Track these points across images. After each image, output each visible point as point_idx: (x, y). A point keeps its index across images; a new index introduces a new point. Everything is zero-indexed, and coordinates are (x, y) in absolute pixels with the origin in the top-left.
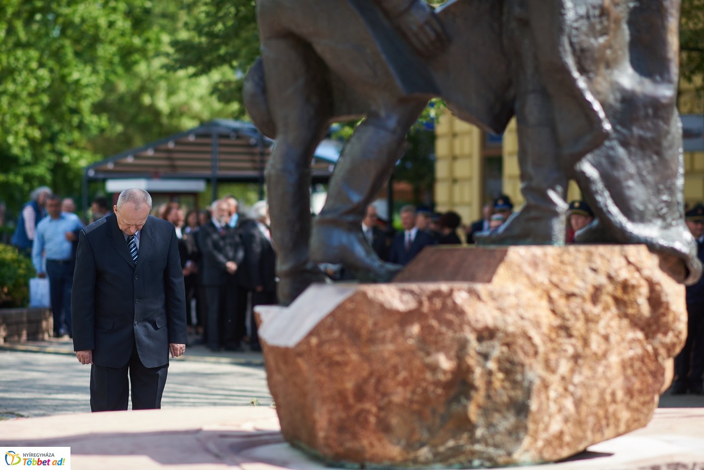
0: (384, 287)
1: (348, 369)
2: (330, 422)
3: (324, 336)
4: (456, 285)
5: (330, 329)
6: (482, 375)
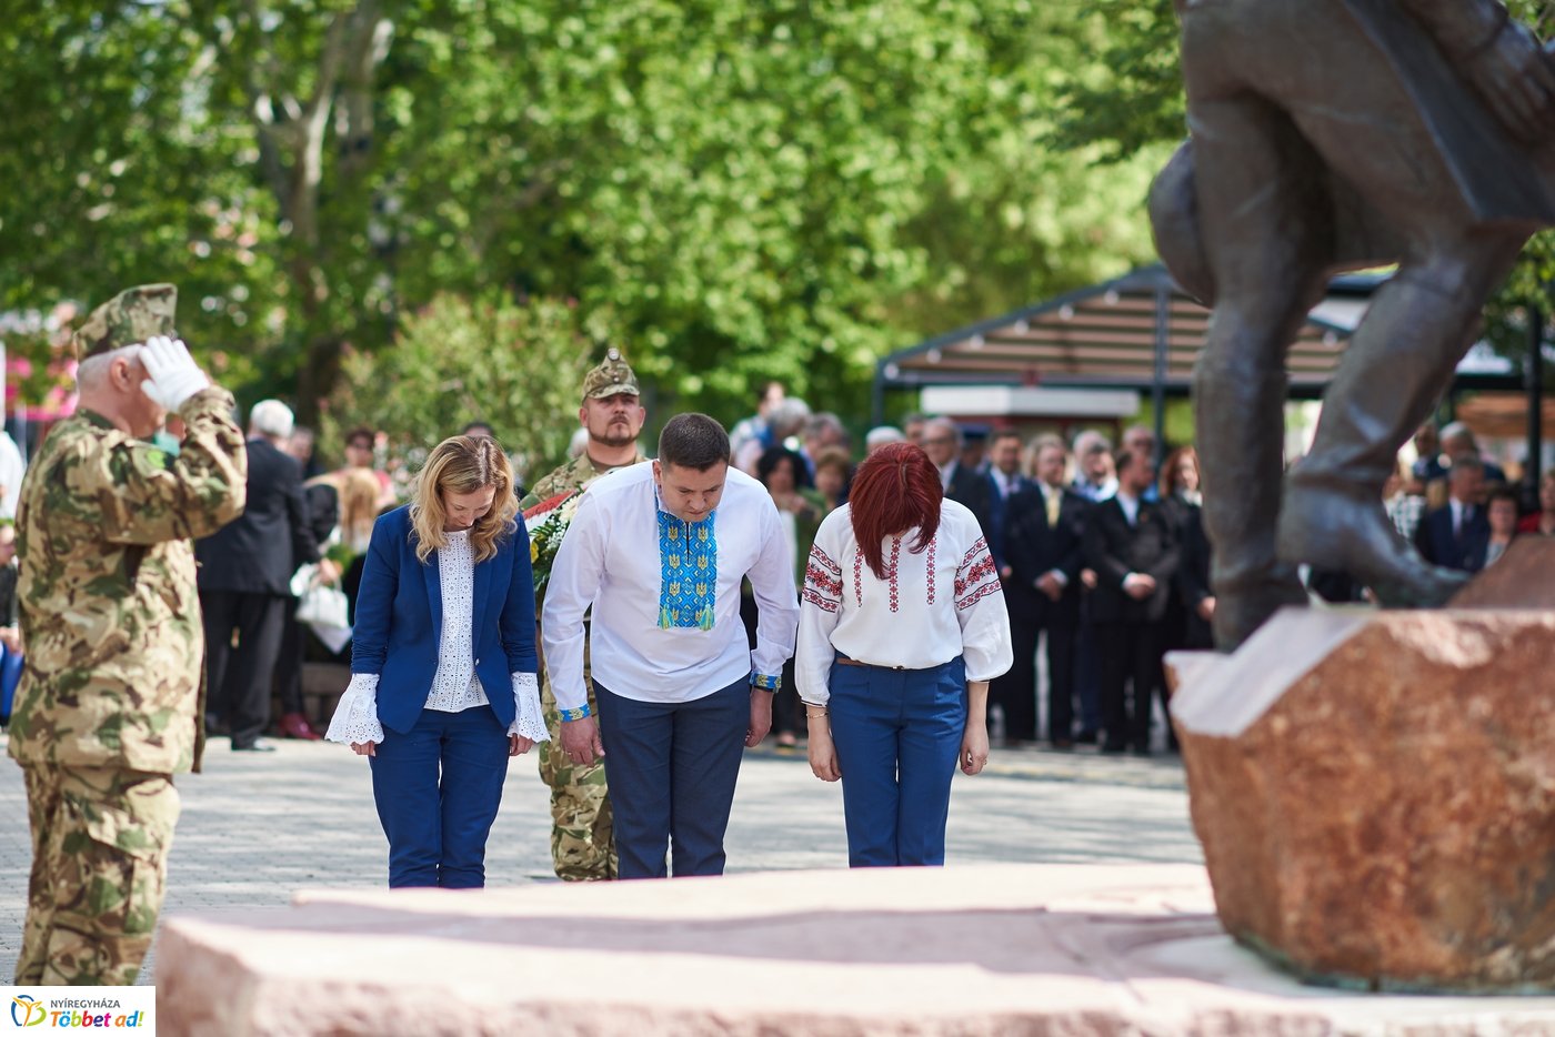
0: (1425, 617)
1: (1349, 784)
2: (1311, 893)
3: (1302, 715)
5: (1313, 701)
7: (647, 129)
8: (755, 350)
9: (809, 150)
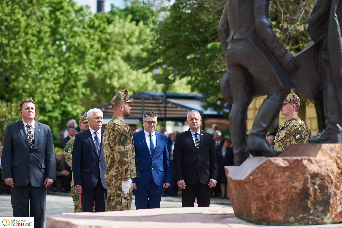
0: (277, 158)
1: (264, 188)
2: (257, 208)
3: (255, 176)
4: (303, 158)
5: (257, 174)
6: (313, 190)
7: (30, 64)
8: (50, 111)
9: (64, 68)
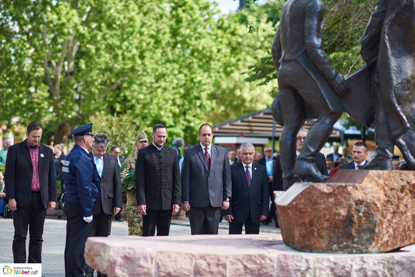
1: (307, 214)
2: (300, 234)
3: (298, 202)
4: (348, 184)
5: (300, 199)
6: (357, 218)
7: (145, 70)
9: (186, 75)
